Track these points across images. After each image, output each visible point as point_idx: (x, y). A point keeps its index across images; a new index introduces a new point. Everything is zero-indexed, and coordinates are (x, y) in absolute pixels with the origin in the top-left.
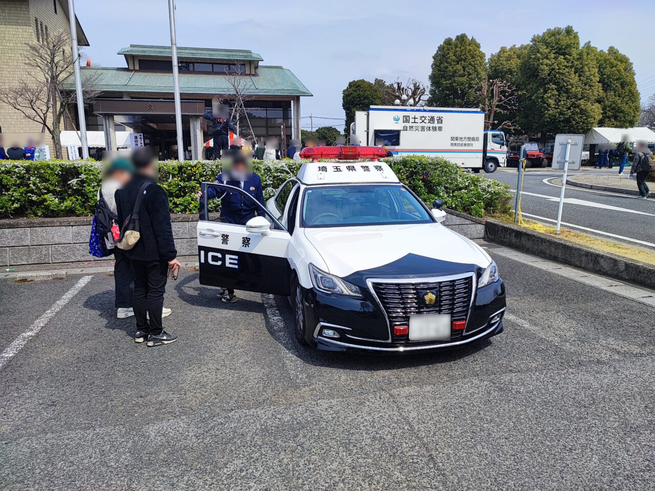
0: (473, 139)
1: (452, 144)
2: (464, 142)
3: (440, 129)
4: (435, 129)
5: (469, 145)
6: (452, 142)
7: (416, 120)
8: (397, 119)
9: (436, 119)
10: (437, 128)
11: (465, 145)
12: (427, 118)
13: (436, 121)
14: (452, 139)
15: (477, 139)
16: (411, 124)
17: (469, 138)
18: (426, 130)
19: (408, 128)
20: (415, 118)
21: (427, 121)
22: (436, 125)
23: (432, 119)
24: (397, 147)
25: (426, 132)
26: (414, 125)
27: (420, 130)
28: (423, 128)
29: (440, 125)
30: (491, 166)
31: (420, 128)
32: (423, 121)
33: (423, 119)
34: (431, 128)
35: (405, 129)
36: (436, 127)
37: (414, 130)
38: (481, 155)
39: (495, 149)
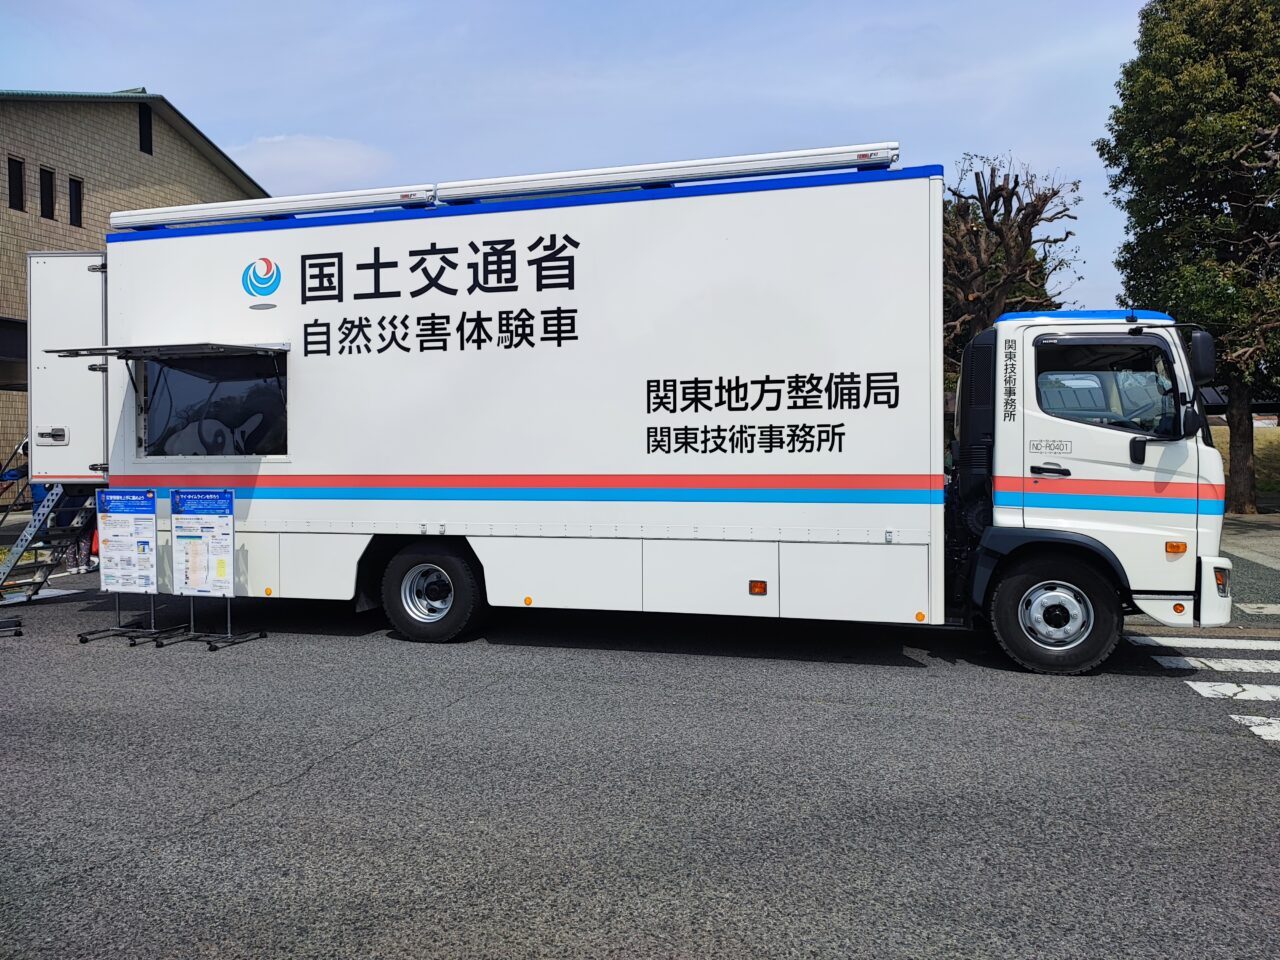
0: (844, 391)
1: (657, 439)
2: (760, 418)
3: (561, 326)
4: (516, 329)
5: (801, 437)
6: (661, 418)
7: (389, 280)
8: (261, 283)
9: (523, 256)
10: (538, 324)
11: (771, 438)
12: (464, 257)
13: (526, 275)
14: (659, 394)
15: (884, 389)
16: (352, 309)
17: (803, 389)
18: (454, 340)
19: (336, 336)
20: (377, 266)
21: (458, 278)
22: (528, 297)
23: (499, 256)
24: (269, 465)
25: (457, 357)
26: (374, 309)
27: (413, 342)
28: (433, 330)
29: (555, 298)
30: (1057, 615)
31: (414, 329)
32: (433, 282)
33: (433, 263)
34: (492, 328)
35: (316, 338)
36: (525, 317)
37: (376, 344)
38: (928, 521)
39: (1079, 472)
